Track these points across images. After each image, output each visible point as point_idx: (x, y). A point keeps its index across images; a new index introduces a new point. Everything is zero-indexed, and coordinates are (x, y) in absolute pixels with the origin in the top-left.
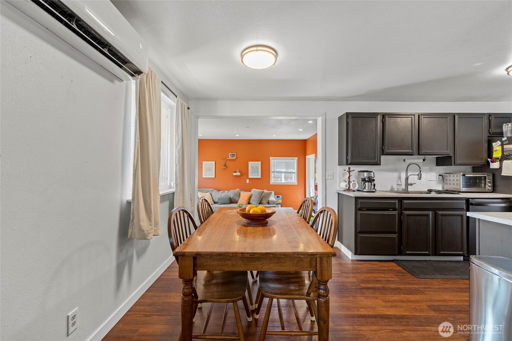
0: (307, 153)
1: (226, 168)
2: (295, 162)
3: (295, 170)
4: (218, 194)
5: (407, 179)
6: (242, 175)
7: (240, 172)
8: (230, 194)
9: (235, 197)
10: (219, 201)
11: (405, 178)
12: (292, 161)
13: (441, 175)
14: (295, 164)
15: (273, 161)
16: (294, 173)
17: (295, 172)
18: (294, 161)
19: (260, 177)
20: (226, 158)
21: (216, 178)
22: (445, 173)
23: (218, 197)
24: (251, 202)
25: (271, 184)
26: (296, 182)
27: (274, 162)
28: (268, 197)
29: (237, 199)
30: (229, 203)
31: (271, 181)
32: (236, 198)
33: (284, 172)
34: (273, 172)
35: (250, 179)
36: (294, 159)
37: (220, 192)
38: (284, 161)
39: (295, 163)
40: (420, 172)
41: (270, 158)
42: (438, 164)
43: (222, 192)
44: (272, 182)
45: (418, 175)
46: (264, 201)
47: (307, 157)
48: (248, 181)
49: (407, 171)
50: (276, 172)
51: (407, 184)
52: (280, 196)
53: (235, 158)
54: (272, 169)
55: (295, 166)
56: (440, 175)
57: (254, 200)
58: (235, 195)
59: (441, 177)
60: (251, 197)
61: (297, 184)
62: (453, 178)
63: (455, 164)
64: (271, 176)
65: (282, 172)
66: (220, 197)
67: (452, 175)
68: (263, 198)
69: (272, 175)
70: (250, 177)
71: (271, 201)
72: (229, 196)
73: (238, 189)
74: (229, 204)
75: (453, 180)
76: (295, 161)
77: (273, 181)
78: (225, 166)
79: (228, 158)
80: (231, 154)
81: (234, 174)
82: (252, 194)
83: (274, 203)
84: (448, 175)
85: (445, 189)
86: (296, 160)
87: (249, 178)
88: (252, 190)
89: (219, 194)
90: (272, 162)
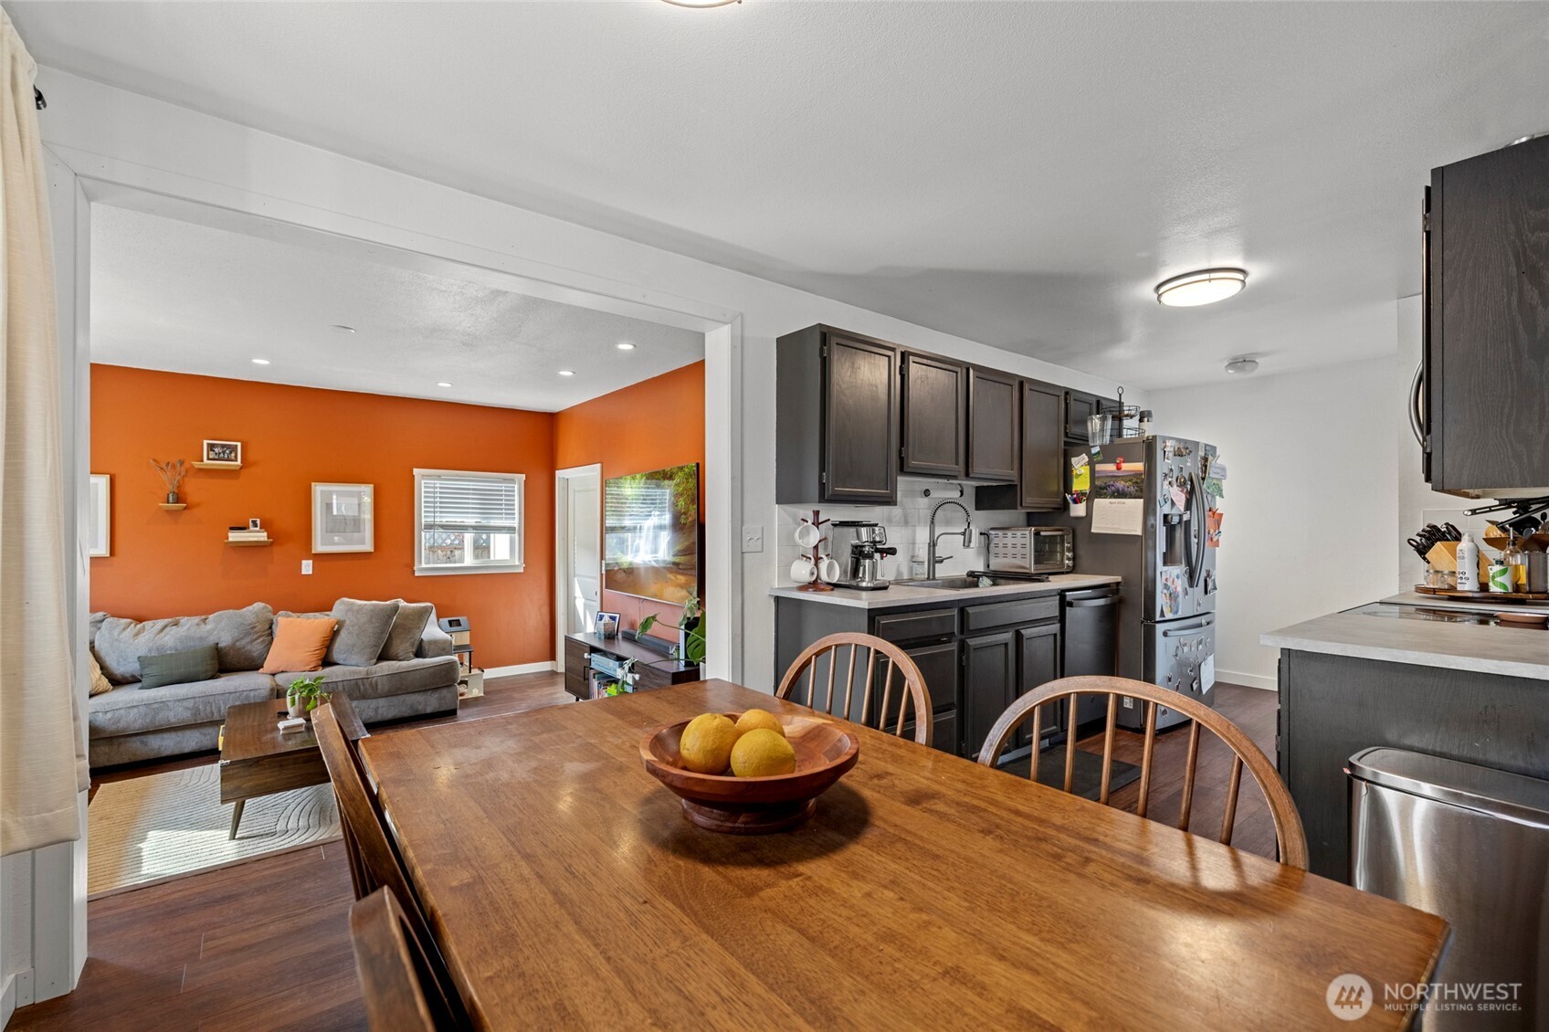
0: (560, 460)
1: (185, 508)
2: (516, 489)
3: (517, 520)
4: (137, 634)
5: (933, 545)
6: (276, 538)
7: (264, 526)
8: (214, 629)
9: (243, 642)
10: (147, 671)
11: (929, 544)
12: (503, 486)
13: (984, 534)
14: (516, 498)
15: (428, 483)
16: (514, 529)
17: (516, 525)
18: (513, 487)
19: (368, 546)
20: (182, 463)
21: (114, 559)
22: (992, 529)
23: (143, 652)
24: (337, 654)
25: (416, 575)
26: (517, 563)
27: (434, 488)
28: (419, 628)
29: (255, 648)
30: (210, 674)
31: (420, 562)
32: (249, 647)
33: (474, 528)
34: (429, 527)
35: (319, 558)
36: (512, 481)
37: (148, 624)
38: (472, 485)
39: (516, 493)
40: (969, 527)
41: (416, 471)
42: (980, 506)
43: (161, 623)
44: (424, 566)
45: (964, 534)
46: (402, 646)
47: (559, 474)
48: (307, 567)
49: (932, 522)
50: (443, 527)
51: (934, 560)
52: (463, 619)
53: (239, 462)
54: (423, 516)
55: (514, 505)
56: (981, 534)
57: (353, 645)
58: (248, 634)
59: (983, 537)
60: (334, 634)
61: (522, 571)
62: (1014, 541)
63: (1021, 505)
64: (420, 542)
65: (464, 528)
66: (150, 650)
67: (1010, 534)
68: (393, 635)
69: (424, 539)
70: (319, 547)
71: (434, 642)
72: (212, 640)
73: (258, 606)
74: (213, 677)
75: (1014, 546)
76: (516, 486)
77: (425, 564)
78: (178, 500)
79: (197, 464)
80: (211, 447)
81: (234, 537)
82: (340, 624)
83: (444, 649)
84: (1000, 533)
85: (991, 568)
86: (520, 484)
87: (313, 552)
88: (337, 603)
89: (143, 638)
90: (423, 490)
